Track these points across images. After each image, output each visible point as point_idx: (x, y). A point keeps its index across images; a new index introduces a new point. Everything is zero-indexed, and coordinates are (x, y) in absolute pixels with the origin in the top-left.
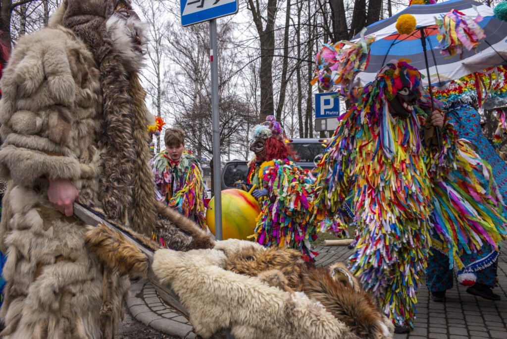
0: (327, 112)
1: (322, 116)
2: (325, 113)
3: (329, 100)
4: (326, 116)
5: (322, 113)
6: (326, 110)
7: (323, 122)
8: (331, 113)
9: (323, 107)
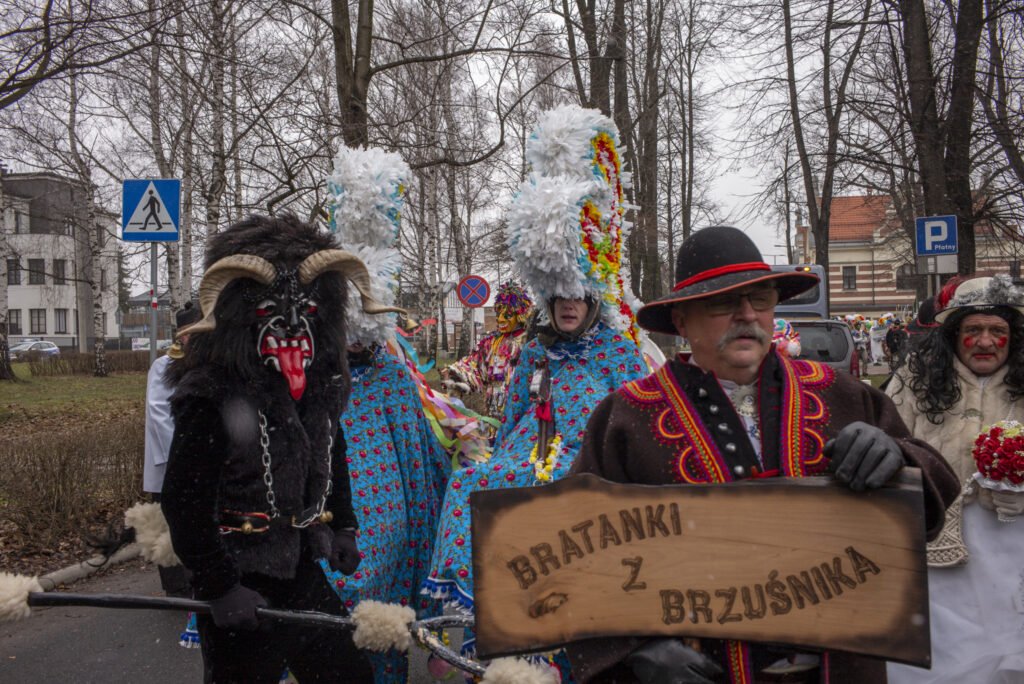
0: (936, 247)
1: (929, 252)
2: (933, 247)
3: (939, 228)
4: (935, 253)
5: (929, 247)
6: (934, 243)
7: (931, 260)
8: (943, 248)
9: (929, 239)
